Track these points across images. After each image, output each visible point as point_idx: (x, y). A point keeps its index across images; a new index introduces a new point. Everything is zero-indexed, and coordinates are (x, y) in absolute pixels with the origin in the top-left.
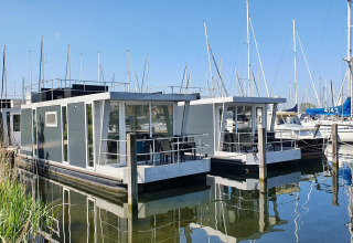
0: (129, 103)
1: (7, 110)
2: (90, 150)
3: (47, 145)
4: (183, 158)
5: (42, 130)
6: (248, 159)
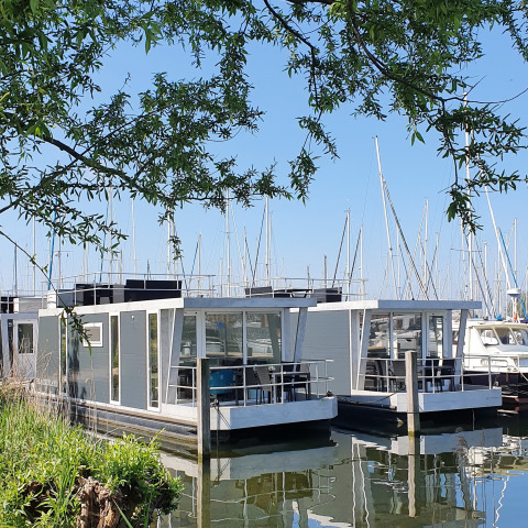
0: (211, 311)
1: (8, 316)
2: (154, 382)
3: (83, 377)
4: (292, 398)
5: (75, 353)
6: (400, 402)
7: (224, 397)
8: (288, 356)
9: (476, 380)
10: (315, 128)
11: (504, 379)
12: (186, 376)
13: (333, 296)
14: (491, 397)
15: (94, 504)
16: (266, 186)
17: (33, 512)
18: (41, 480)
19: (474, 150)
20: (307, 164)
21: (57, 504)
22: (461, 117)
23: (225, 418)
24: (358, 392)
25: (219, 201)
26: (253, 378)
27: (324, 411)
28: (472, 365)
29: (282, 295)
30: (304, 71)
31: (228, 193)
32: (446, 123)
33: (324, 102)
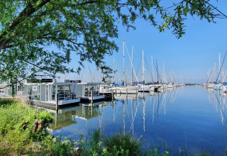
3: (33, 95)
4: (73, 98)
5: (31, 91)
6: (90, 98)
7: (60, 99)
8: (72, 92)
9: (101, 94)
10: (81, 63)
11: (105, 94)
12: (53, 96)
13: (80, 82)
14: (103, 97)
15: (37, 124)
16: (72, 71)
17: (25, 128)
18: (27, 122)
19: (106, 72)
20: (79, 69)
21: (29, 126)
22: (104, 67)
23: (61, 103)
24: (83, 97)
25: (64, 73)
26: (66, 96)
27: (78, 100)
28: (100, 92)
29: (71, 82)
30: (79, 55)
31: (65, 71)
32: (102, 68)
33: (82, 60)
